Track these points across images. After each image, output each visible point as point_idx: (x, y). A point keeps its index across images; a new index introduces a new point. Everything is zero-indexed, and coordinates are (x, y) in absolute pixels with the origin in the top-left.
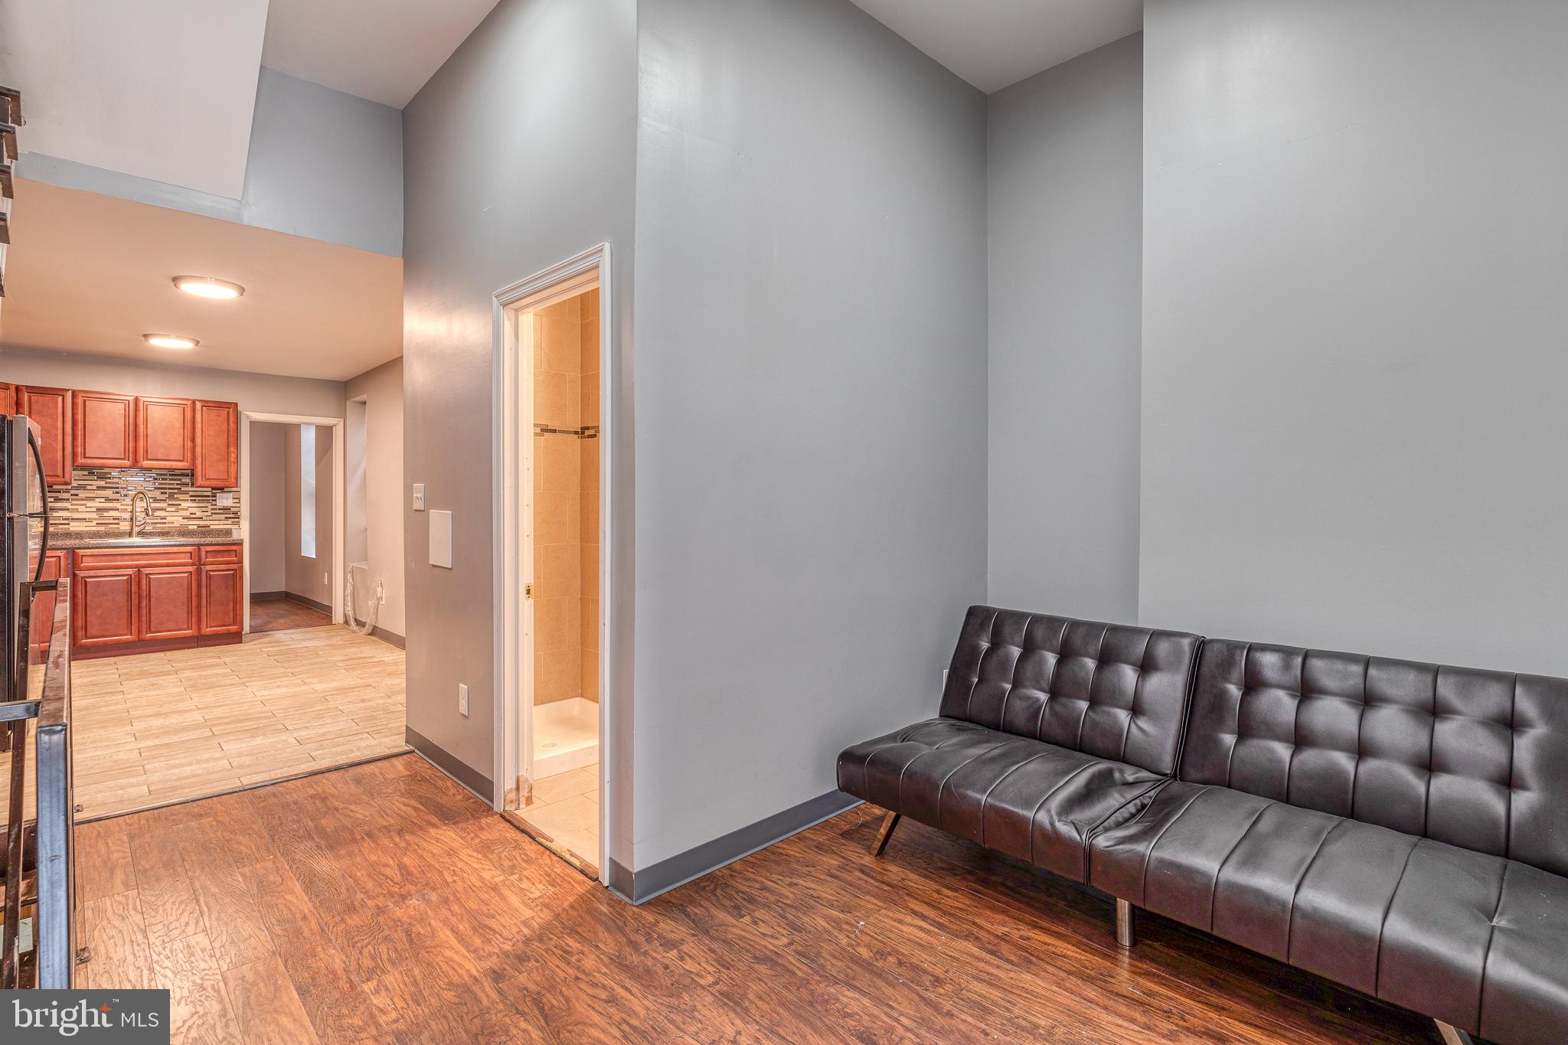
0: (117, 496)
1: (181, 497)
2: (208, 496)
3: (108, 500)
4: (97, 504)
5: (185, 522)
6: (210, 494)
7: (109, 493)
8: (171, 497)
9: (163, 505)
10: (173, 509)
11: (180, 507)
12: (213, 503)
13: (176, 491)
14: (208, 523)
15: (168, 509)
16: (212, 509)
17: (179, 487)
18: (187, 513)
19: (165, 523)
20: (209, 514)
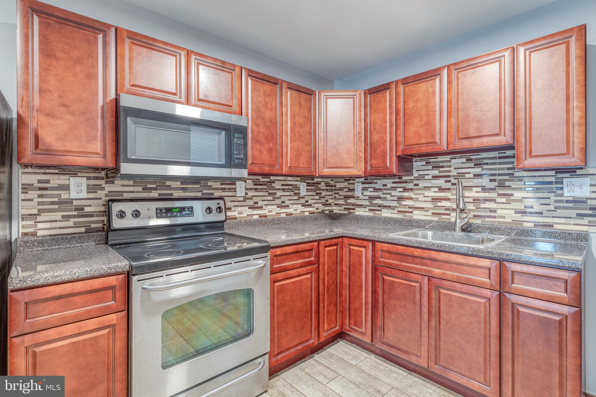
0: (449, 185)
1: (513, 184)
2: (551, 183)
3: (441, 189)
4: (432, 193)
5: (519, 217)
6: (553, 179)
7: (441, 182)
8: (502, 185)
9: (493, 195)
10: (504, 200)
11: (512, 198)
12: (559, 192)
13: (507, 177)
14: (550, 220)
15: (498, 200)
16: (556, 201)
17: (511, 172)
18: (520, 206)
19: (495, 217)
20: (552, 207)
